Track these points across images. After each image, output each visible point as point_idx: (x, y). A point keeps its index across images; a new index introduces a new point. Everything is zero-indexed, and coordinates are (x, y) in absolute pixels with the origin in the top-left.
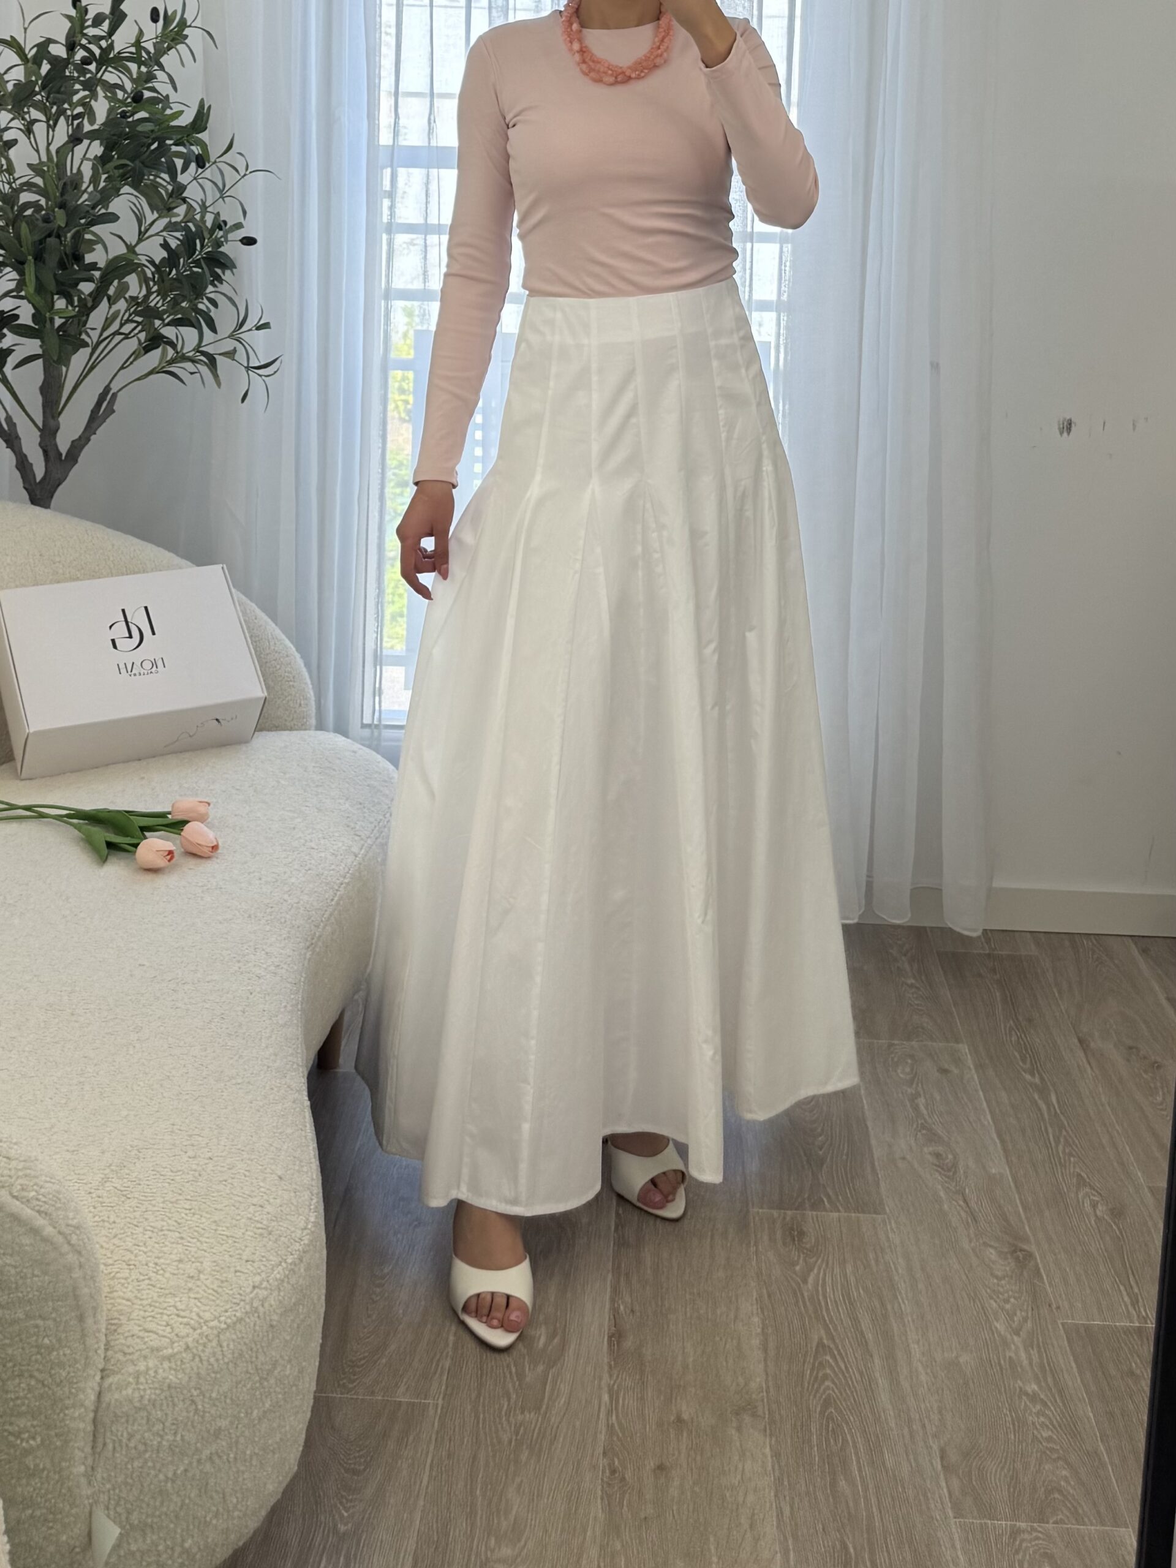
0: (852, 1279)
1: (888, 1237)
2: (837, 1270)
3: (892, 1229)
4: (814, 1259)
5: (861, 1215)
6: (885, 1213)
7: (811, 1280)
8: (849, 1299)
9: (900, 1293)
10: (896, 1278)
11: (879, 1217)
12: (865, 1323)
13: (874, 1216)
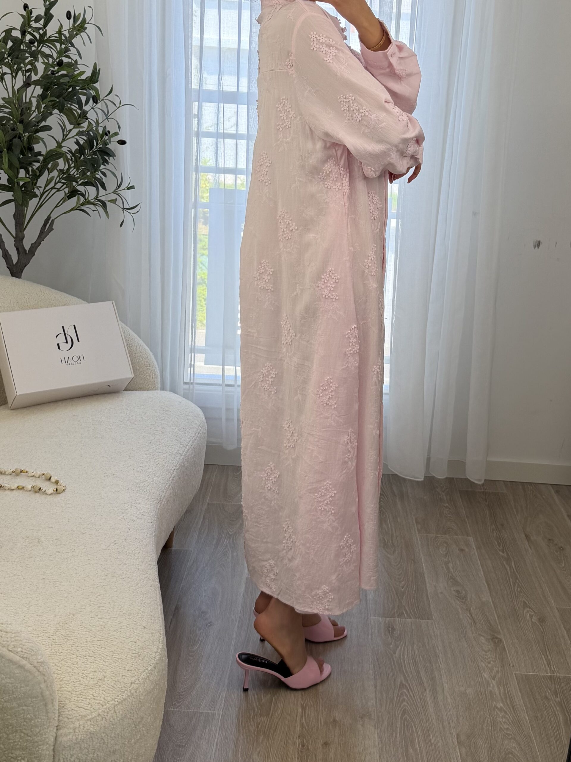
0: (417, 652)
1: (434, 632)
2: (410, 647)
3: (436, 627)
4: (399, 642)
5: (421, 621)
6: (433, 619)
7: (397, 652)
8: (415, 662)
9: (439, 659)
10: (437, 651)
11: (430, 621)
12: (423, 674)
13: (428, 621)
